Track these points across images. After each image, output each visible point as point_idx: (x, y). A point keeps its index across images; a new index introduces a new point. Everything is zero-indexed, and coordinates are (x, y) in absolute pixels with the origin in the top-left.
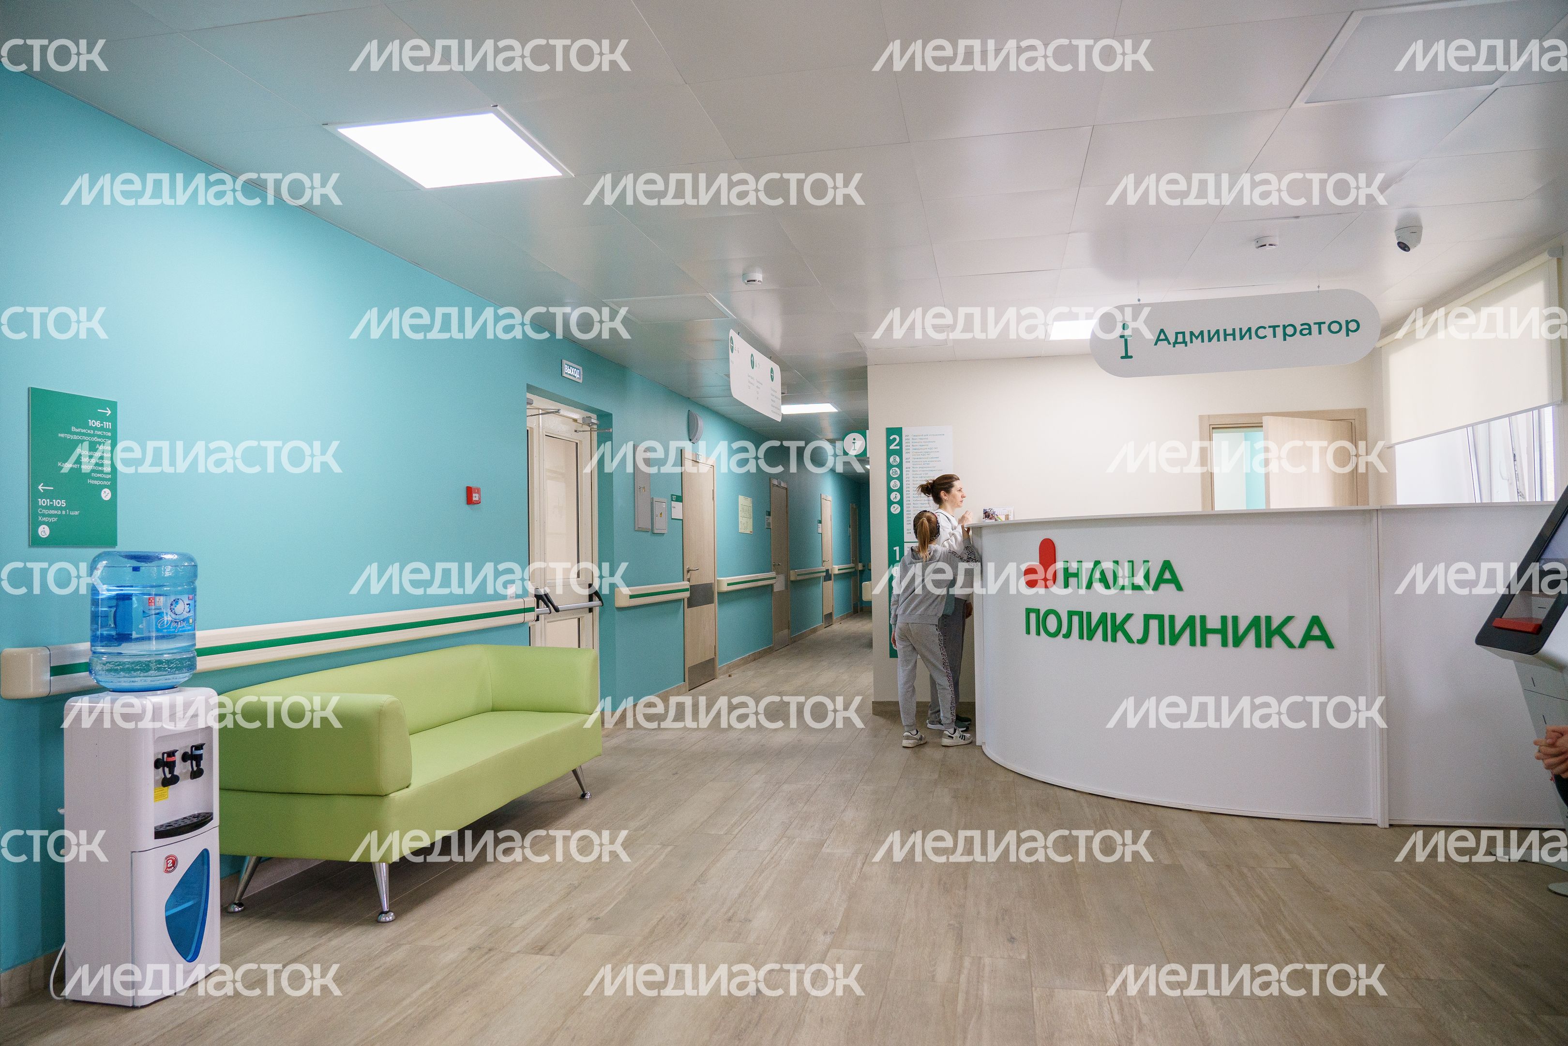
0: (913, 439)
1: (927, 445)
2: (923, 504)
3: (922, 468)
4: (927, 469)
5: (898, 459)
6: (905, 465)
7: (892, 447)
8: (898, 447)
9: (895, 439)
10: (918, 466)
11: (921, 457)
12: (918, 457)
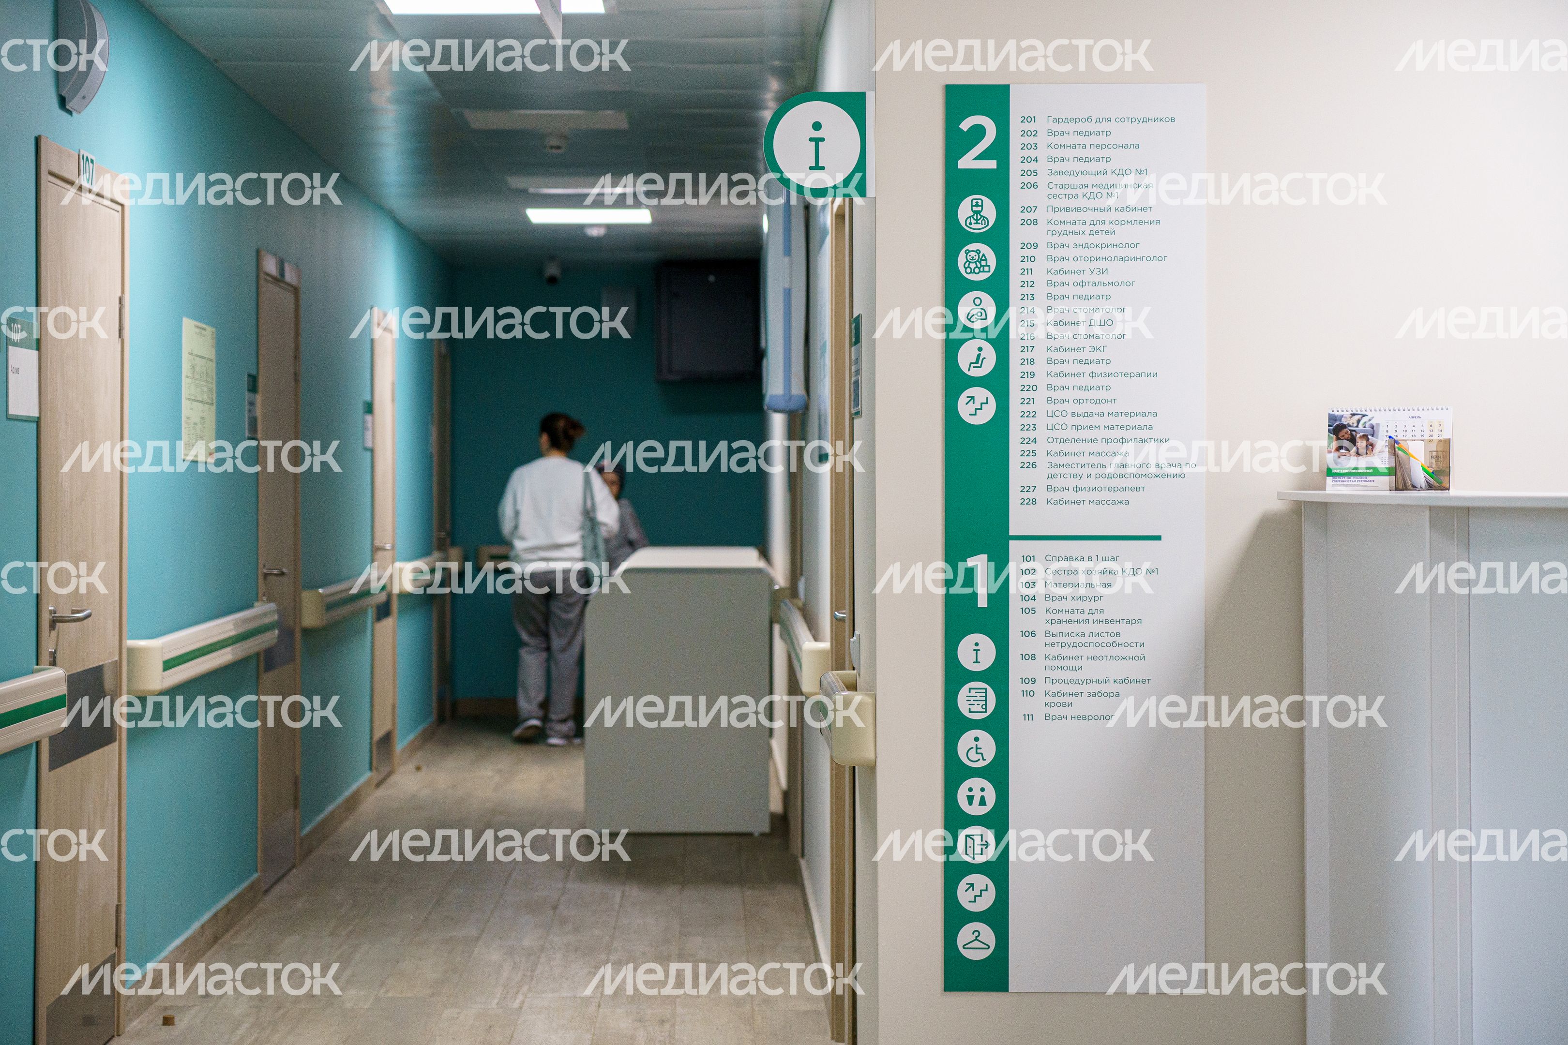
0: (1050, 133)
1: (1108, 160)
2: (1087, 389)
3: (1086, 246)
4: (1106, 253)
5: (990, 210)
6: (1017, 234)
7: (967, 162)
8: (992, 164)
9: (978, 132)
10: (1071, 240)
11: (1082, 202)
12: (1073, 203)
